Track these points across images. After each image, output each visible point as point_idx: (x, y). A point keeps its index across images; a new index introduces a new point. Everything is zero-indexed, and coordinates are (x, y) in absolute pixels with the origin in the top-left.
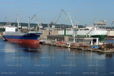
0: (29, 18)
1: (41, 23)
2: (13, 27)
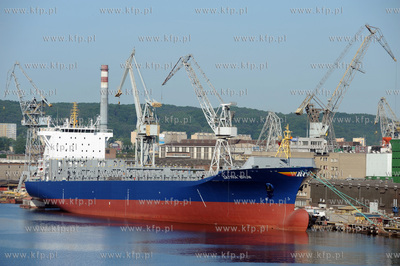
1: (227, 109)
2: (93, 131)
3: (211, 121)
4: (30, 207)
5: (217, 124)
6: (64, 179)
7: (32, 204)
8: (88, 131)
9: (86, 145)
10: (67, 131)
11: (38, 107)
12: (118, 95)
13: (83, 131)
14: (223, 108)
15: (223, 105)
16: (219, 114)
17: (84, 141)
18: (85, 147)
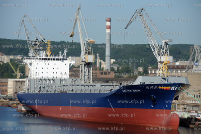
0: (108, 24)
1: (166, 44)
2: (60, 60)
3: (156, 53)
4: (22, 111)
5: (159, 55)
6: (37, 92)
7: (23, 109)
8: (57, 59)
9: (56, 69)
10: (43, 59)
11: (39, 44)
12: (72, 36)
13: (54, 59)
14: (163, 44)
15: (164, 41)
16: (161, 48)
17: (54, 66)
18: (55, 71)
